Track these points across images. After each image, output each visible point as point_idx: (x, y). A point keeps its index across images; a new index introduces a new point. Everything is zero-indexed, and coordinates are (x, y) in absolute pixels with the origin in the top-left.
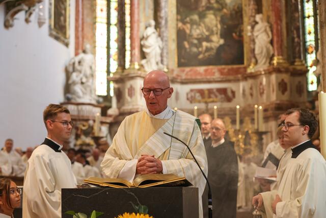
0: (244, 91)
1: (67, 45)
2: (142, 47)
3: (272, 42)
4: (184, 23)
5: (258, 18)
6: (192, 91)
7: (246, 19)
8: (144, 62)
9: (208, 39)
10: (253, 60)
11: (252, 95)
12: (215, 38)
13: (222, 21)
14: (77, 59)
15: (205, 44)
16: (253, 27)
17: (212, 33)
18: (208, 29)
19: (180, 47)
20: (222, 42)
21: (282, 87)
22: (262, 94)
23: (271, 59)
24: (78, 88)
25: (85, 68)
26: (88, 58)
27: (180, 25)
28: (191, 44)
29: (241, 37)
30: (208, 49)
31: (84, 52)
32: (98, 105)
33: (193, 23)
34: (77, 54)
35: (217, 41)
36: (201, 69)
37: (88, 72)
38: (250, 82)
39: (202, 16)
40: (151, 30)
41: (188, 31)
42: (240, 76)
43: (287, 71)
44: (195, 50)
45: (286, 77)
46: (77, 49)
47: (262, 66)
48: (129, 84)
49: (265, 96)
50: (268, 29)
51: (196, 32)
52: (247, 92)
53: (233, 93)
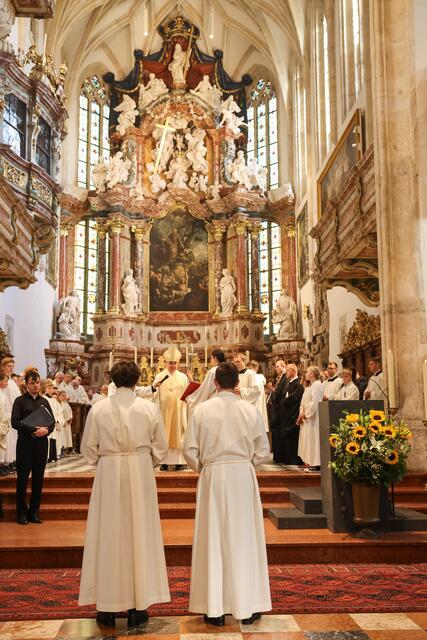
0: (208, 334)
1: (55, 287)
2: (122, 292)
3: (236, 294)
4: (157, 273)
5: (224, 272)
6: (162, 332)
7: (211, 272)
8: (123, 306)
9: (177, 288)
10: (218, 308)
11: (216, 338)
12: (183, 287)
13: (190, 272)
14: (65, 301)
15: (174, 291)
16: (219, 279)
17: (181, 282)
18: (178, 279)
19: (152, 293)
20: (189, 290)
21: (245, 332)
22: (225, 337)
23: (235, 307)
24: (66, 327)
25: (72, 309)
26: (74, 300)
27: (153, 273)
28: (163, 292)
29: (206, 286)
30: (177, 296)
31: (71, 294)
32: (82, 342)
33: (164, 272)
34: (60, 297)
35: (185, 290)
36: (172, 314)
38: (215, 326)
39: (173, 267)
40: (129, 278)
41: (160, 280)
42: (205, 321)
43: (248, 318)
44: (165, 296)
45: (247, 323)
46: (60, 291)
47: (226, 313)
48: (110, 324)
49: (228, 338)
50: (233, 282)
51: (167, 281)
52: (212, 335)
53: (199, 335)
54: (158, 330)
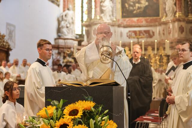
0: (159, 32)
1: (58, 5)
3: (175, 4)
6: (130, 31)
8: (102, 15)
9: (139, 2)
10: (165, 14)
11: (164, 34)
14: (64, 14)
15: (137, 5)
19: (123, 7)
20: (147, 4)
21: (181, 29)
22: (169, 33)
23: (175, 13)
24: (65, 30)
25: (69, 19)
26: (70, 13)
28: (130, 5)
29: (158, 1)
30: (139, 8)
31: (68, 9)
32: (76, 39)
35: (144, 3)
36: (135, 19)
37: (71, 21)
38: (163, 26)
42: (157, 23)
43: (184, 20)
44: (131, 8)
45: (183, 24)
46: (64, 8)
47: (170, 18)
48: (94, 27)
49: (171, 35)
52: (161, 32)
53: (153, 33)
54: (127, 30)
